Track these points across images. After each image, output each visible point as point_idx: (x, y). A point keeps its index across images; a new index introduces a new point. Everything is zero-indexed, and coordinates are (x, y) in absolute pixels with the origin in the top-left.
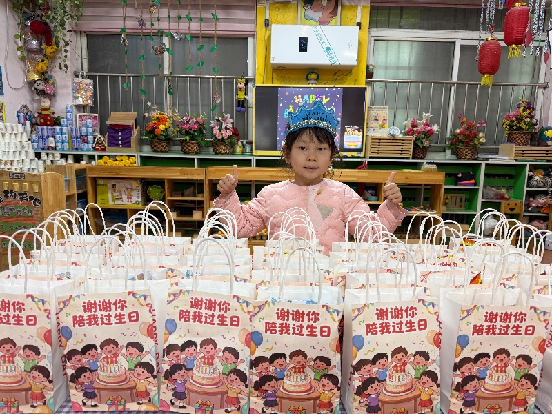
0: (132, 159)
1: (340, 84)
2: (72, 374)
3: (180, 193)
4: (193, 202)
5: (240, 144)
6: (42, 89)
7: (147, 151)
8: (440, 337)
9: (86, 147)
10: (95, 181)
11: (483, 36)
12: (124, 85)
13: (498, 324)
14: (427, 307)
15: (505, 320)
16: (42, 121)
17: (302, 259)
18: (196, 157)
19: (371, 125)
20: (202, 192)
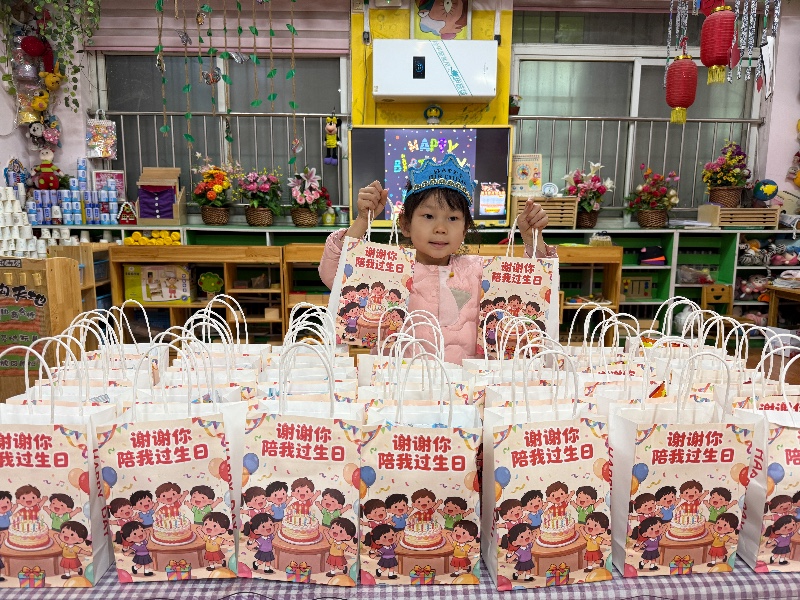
0: (175, 235)
1: (472, 123)
2: (118, 532)
3: (246, 283)
4: (265, 295)
5: (331, 211)
6: (41, 135)
7: (196, 223)
8: (611, 467)
9: (108, 219)
10: (122, 268)
11: (673, 53)
12: (162, 129)
13: (686, 448)
14: (592, 429)
15: (695, 443)
16: (42, 182)
17: (425, 370)
18: (267, 230)
19: (517, 181)
20: (278, 281)
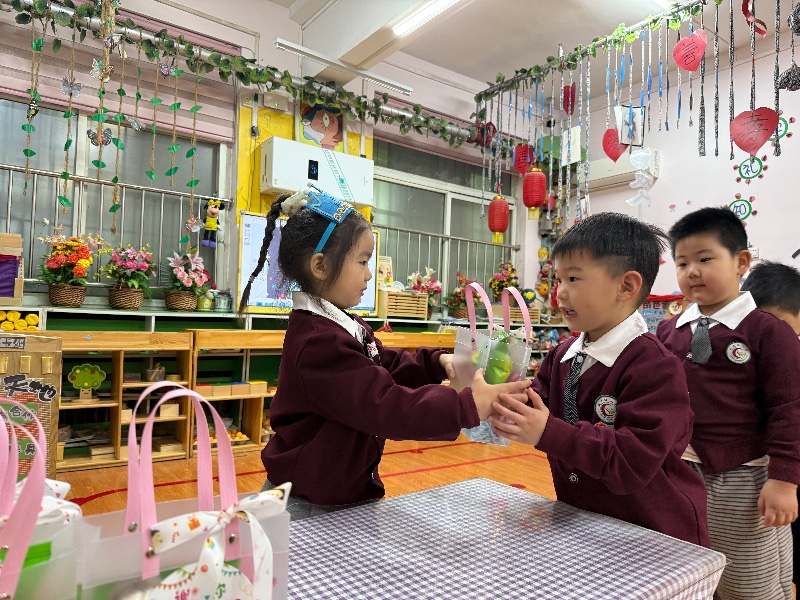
0: (31, 319)
3: (139, 375)
18: (153, 314)
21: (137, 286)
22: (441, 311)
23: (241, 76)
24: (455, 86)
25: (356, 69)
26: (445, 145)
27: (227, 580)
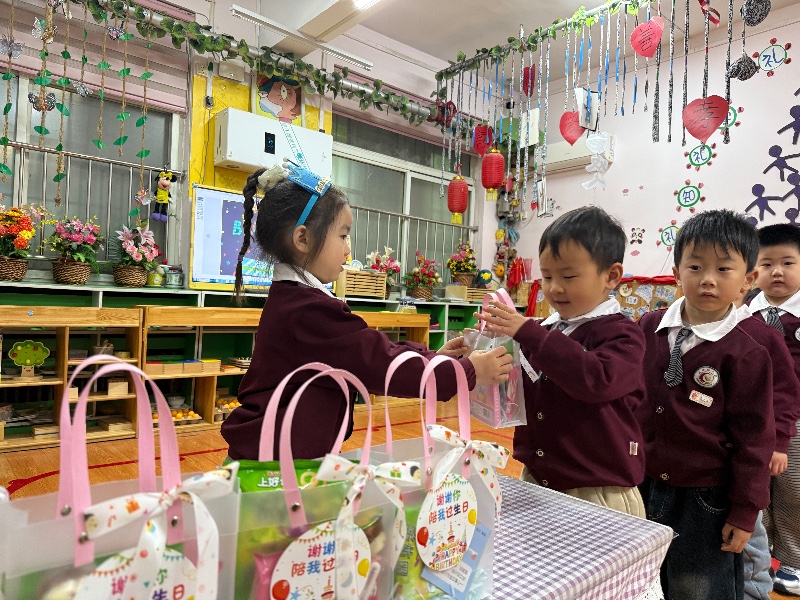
18: (100, 289)
21: (83, 259)
22: (399, 290)
23: (195, 43)
24: (417, 63)
25: (316, 41)
26: (405, 123)
27: (169, 565)
